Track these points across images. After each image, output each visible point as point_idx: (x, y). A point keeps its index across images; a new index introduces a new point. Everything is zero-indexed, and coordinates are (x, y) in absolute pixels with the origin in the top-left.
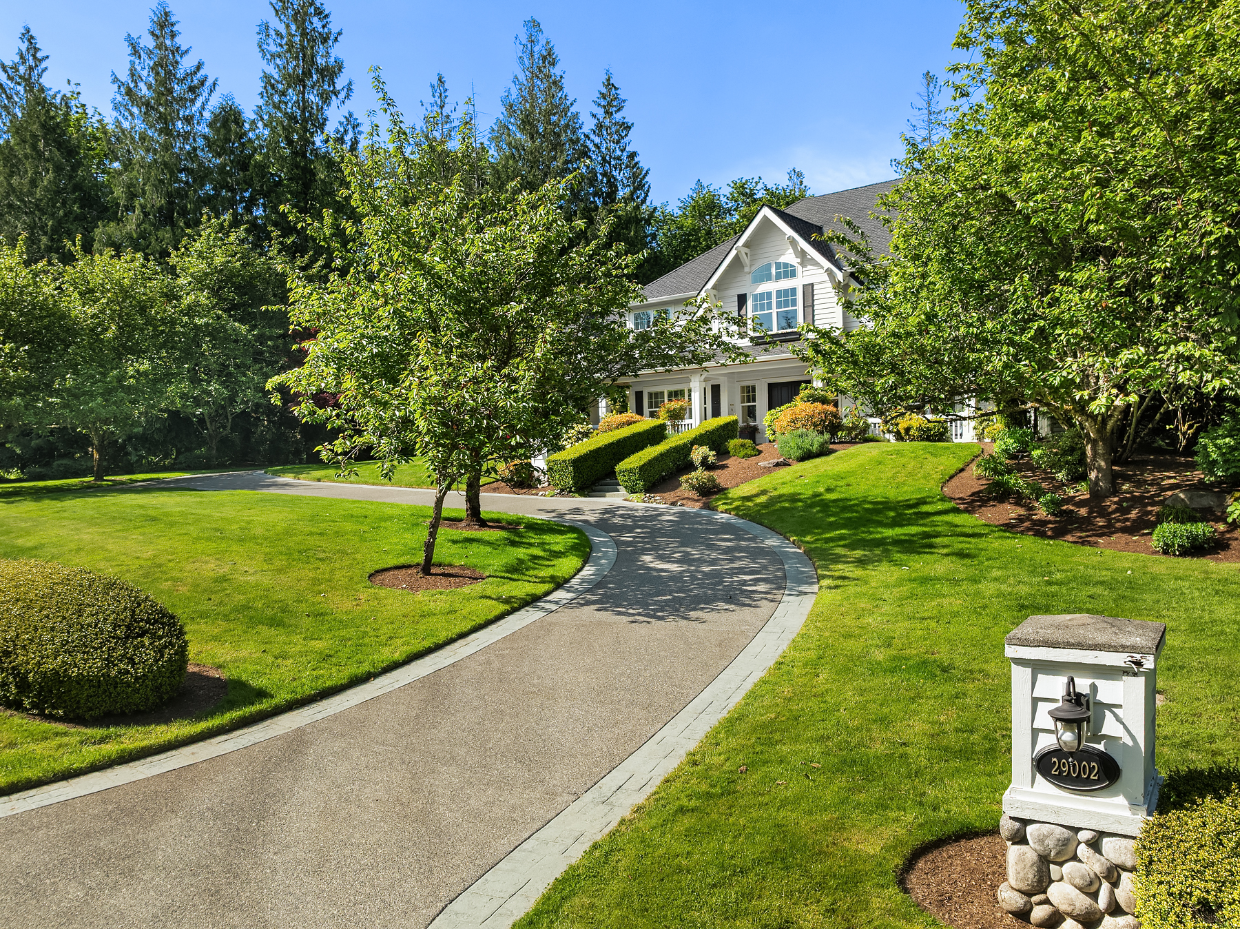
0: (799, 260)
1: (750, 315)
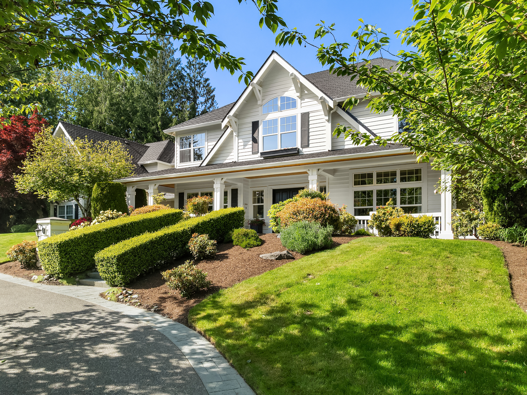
0: (298, 94)
1: (261, 136)
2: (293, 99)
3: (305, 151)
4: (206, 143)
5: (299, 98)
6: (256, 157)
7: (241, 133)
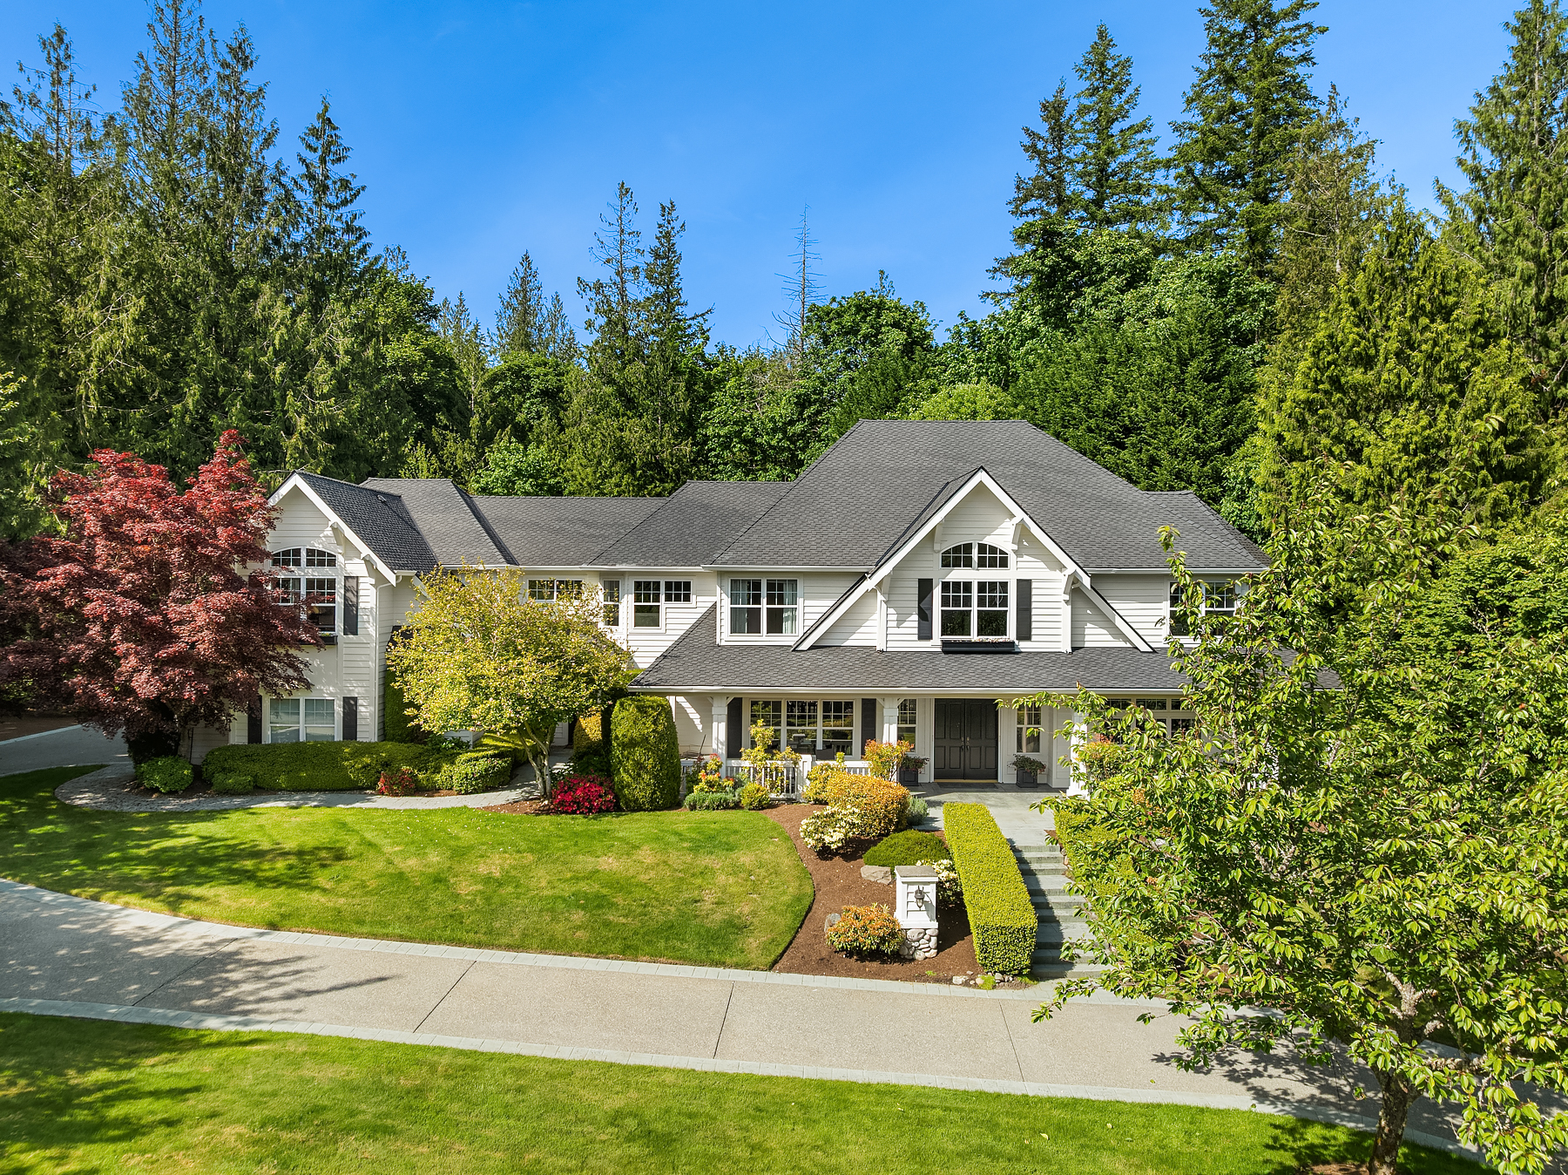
0: (1015, 545)
1: (937, 609)
2: (1002, 552)
3: (1024, 646)
4: (800, 601)
5: (1015, 552)
6: (925, 646)
7: (893, 597)
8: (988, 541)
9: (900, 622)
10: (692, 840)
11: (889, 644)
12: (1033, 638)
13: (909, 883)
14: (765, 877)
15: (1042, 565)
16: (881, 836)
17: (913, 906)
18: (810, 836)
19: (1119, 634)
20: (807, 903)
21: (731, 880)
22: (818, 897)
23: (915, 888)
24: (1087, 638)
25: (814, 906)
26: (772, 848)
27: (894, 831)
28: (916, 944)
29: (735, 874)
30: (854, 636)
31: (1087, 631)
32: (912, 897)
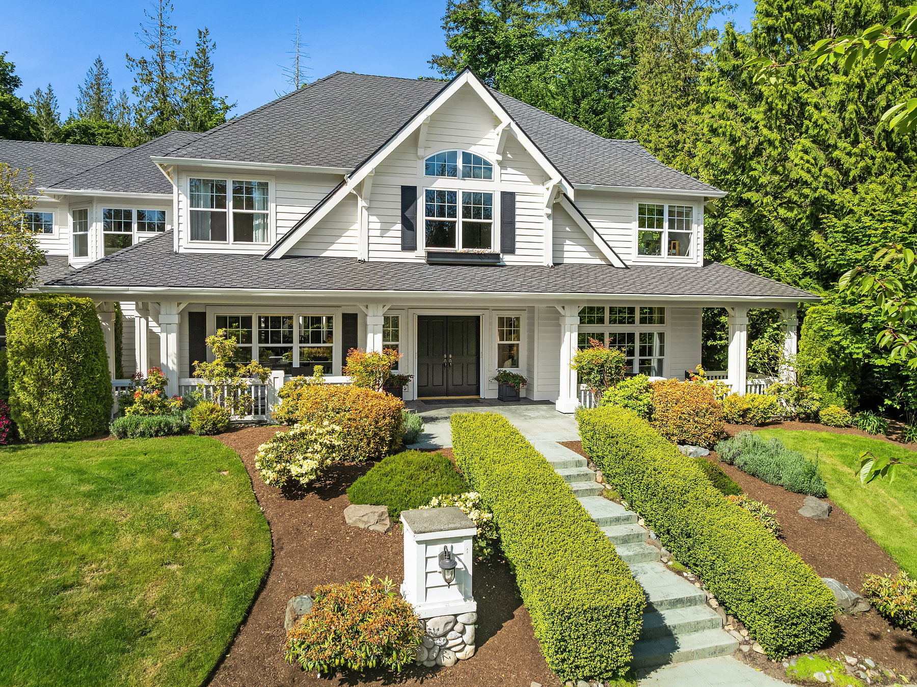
1: (421, 219)
2: (486, 163)
3: (507, 259)
4: (272, 205)
5: (500, 163)
6: (409, 257)
7: (375, 204)
8: (473, 150)
9: (384, 230)
10: (97, 480)
11: (372, 254)
12: (517, 252)
13: (428, 543)
14: (197, 532)
15: (526, 178)
16: (372, 460)
17: (437, 579)
18: (269, 467)
19: (597, 252)
20: (257, 574)
21: (142, 541)
22: (278, 561)
23: (437, 549)
24: (566, 255)
25: (272, 578)
26: (216, 486)
27: (389, 453)
28: (440, 642)
29: (150, 531)
30: (333, 247)
31: (566, 248)
32: (434, 564)
